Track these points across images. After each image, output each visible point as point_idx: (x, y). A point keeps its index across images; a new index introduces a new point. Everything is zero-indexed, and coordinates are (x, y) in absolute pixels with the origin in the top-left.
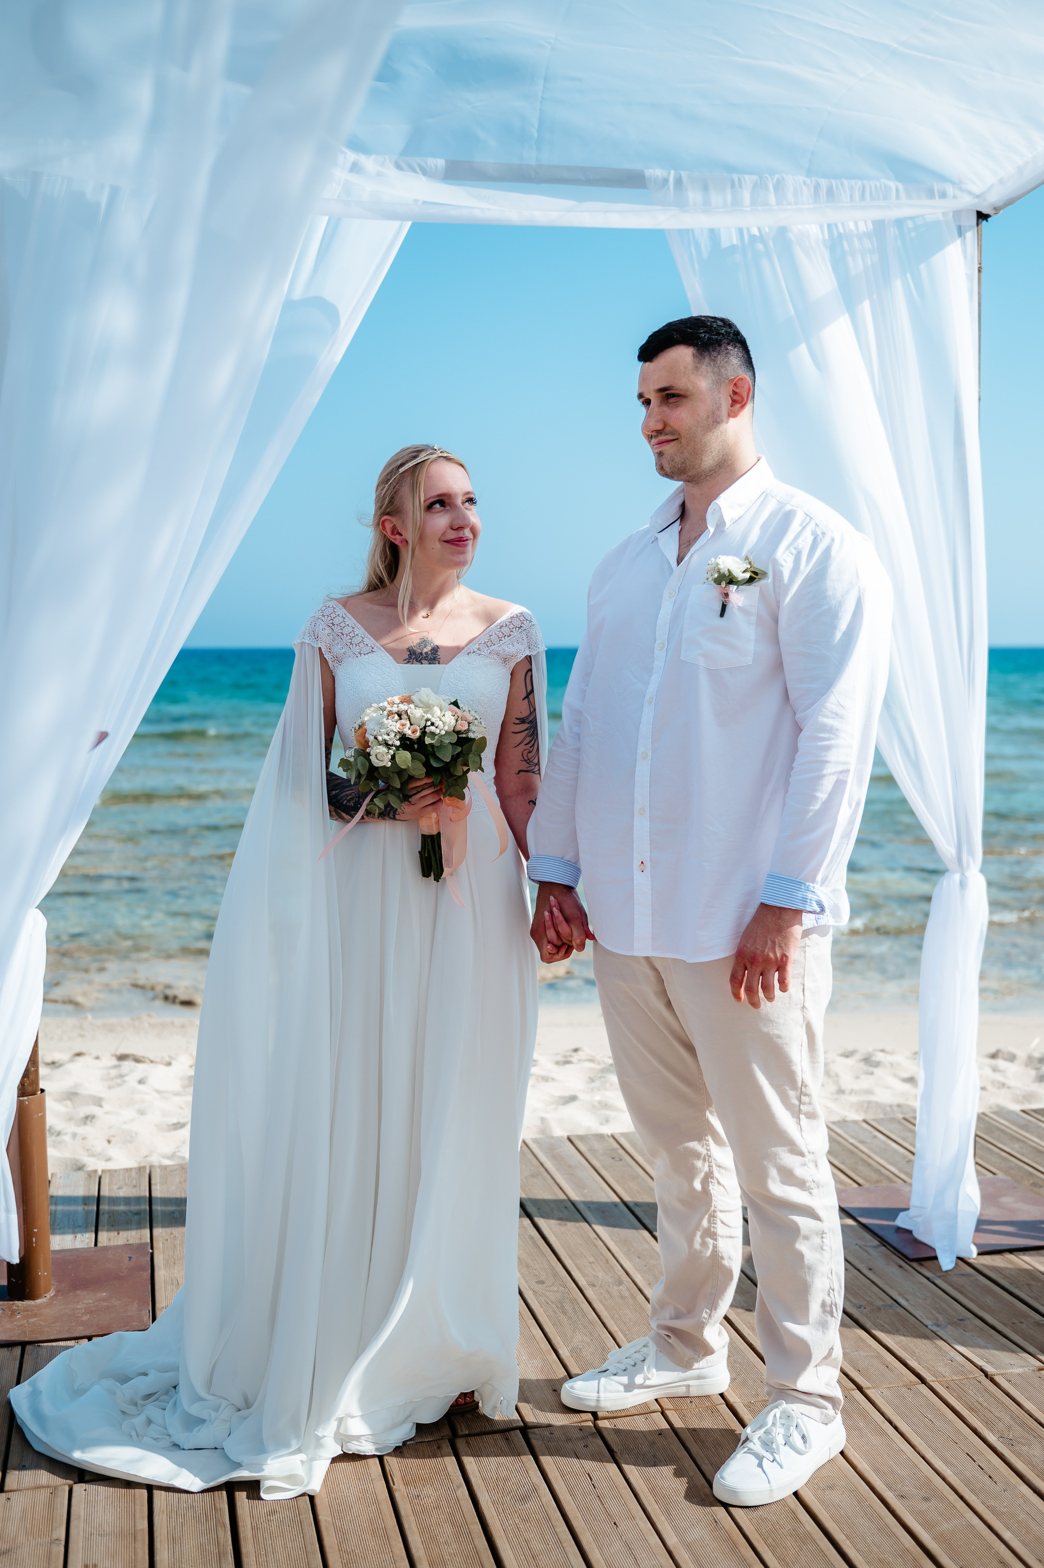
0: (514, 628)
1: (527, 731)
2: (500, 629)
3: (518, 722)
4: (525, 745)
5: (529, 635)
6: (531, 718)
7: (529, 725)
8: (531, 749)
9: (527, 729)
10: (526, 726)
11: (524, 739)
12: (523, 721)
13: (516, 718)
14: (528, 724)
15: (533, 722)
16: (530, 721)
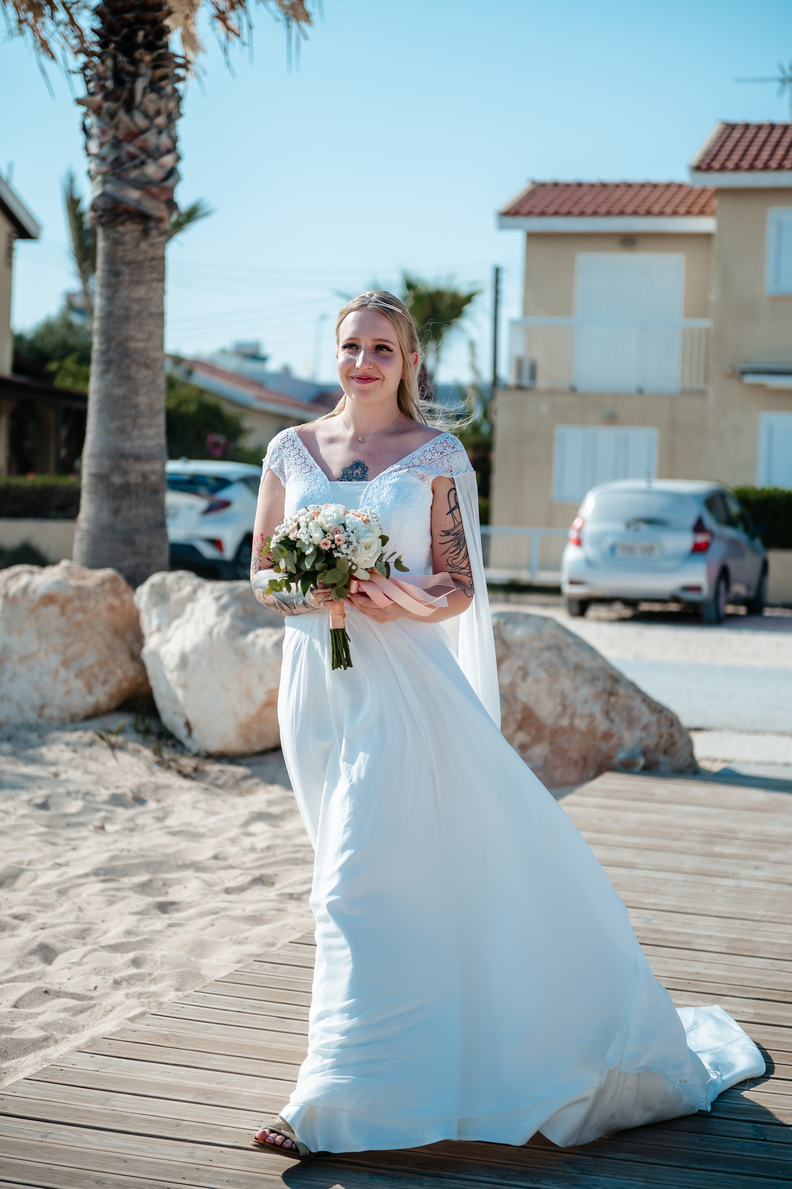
0: (436, 453)
1: (452, 542)
2: (423, 453)
3: (443, 534)
4: (450, 553)
5: (451, 460)
6: (456, 531)
7: (454, 537)
8: (456, 557)
9: (451, 540)
10: (451, 537)
11: (449, 548)
12: (448, 533)
13: (442, 531)
14: (453, 535)
15: (458, 534)
16: (455, 533)
